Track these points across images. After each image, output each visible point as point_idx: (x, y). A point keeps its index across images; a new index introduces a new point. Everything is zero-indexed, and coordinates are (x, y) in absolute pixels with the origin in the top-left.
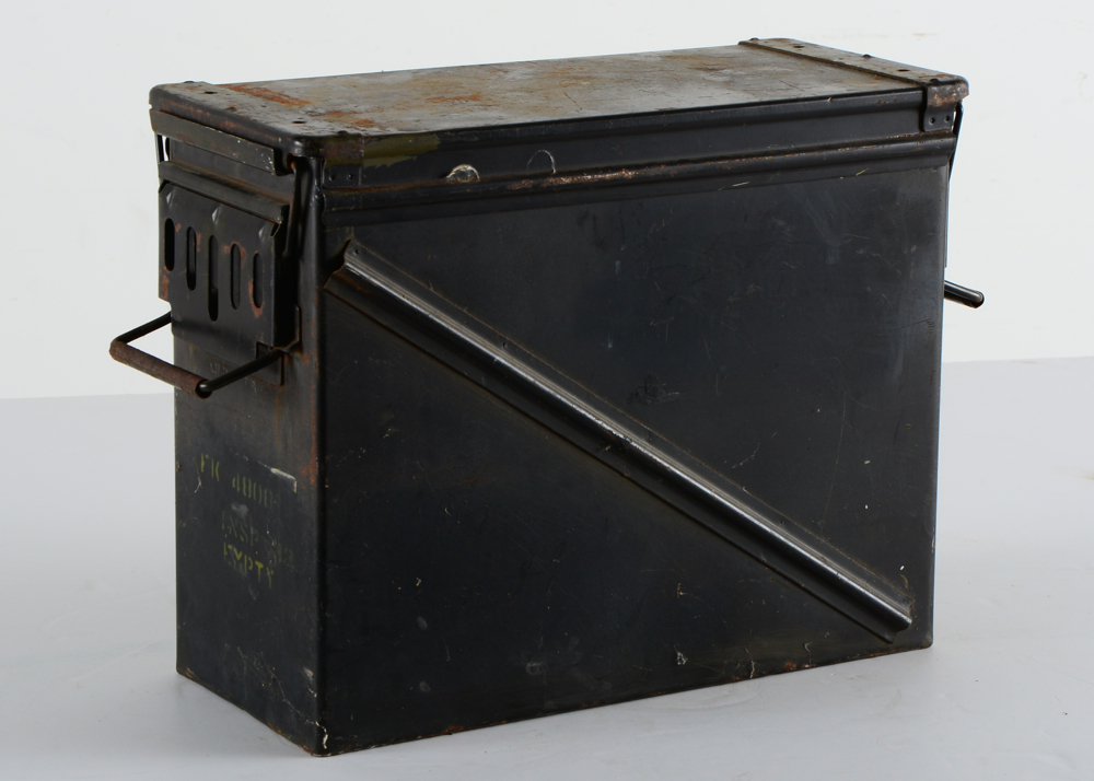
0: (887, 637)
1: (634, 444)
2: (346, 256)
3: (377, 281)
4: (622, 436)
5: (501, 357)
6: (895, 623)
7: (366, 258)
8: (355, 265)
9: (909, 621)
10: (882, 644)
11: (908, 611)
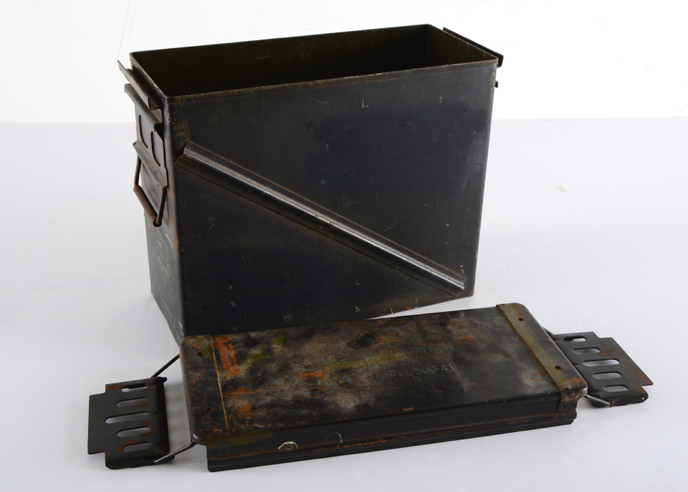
0: (453, 294)
1: (335, 225)
2: (185, 149)
3: (203, 160)
4: (328, 222)
5: (267, 191)
6: (456, 289)
7: (195, 149)
8: (189, 153)
9: (463, 288)
10: (451, 297)
11: (463, 284)
